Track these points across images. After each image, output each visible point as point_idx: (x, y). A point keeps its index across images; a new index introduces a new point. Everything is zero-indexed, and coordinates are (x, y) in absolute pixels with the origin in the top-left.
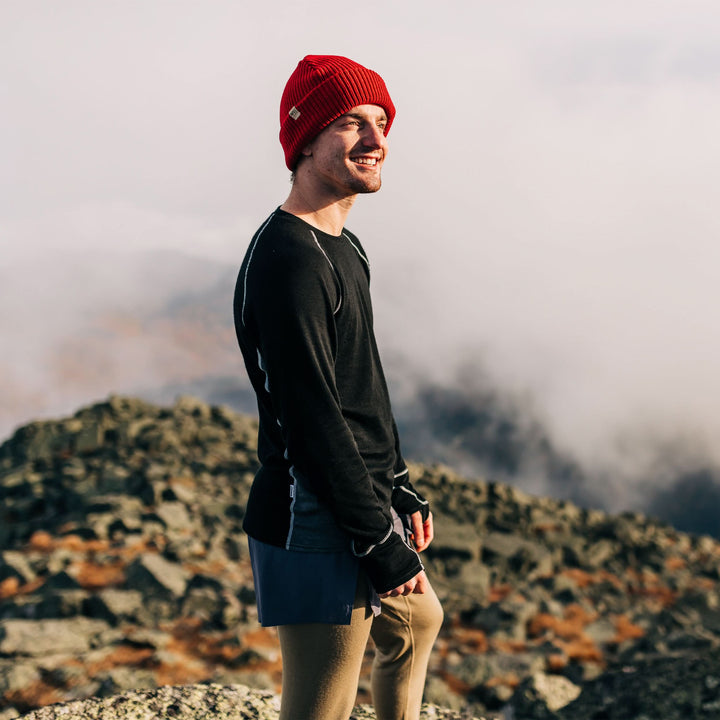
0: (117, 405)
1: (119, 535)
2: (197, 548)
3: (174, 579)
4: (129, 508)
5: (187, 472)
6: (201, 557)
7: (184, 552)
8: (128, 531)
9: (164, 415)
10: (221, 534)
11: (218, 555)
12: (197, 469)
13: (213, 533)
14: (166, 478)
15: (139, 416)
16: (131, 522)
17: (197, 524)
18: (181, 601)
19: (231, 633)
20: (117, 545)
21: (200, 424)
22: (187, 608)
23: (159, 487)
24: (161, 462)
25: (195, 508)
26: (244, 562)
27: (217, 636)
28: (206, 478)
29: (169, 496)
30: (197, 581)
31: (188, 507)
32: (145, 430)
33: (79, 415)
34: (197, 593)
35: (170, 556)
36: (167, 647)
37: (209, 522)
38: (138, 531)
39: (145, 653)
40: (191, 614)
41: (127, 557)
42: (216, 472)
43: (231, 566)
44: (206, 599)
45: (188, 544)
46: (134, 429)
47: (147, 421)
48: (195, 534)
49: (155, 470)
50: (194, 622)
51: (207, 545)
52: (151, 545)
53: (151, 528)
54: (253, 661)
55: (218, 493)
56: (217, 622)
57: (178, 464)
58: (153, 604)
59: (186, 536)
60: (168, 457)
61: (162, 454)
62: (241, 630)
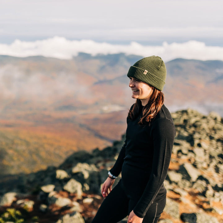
0: (189, 111)
1: (180, 154)
2: (205, 165)
3: (194, 174)
4: (185, 146)
5: (208, 139)
6: (205, 169)
7: (199, 166)
8: (183, 154)
9: (204, 118)
10: (214, 163)
11: (211, 170)
12: (211, 138)
13: (211, 162)
14: (200, 139)
15: (196, 116)
16: (185, 151)
17: (207, 157)
18: (193, 183)
19: (207, 199)
20: (178, 157)
21: (216, 123)
22: (195, 186)
23: (197, 142)
24: (199, 133)
25: (207, 152)
26: (220, 175)
27: (203, 198)
28: (214, 142)
29: (199, 145)
30: (201, 178)
31: (205, 151)
32: (197, 122)
33: (177, 112)
34: (200, 182)
35: (195, 166)
36: (185, 197)
37: (211, 157)
38: (186, 155)
39: (177, 196)
40: (196, 188)
41: (181, 162)
42: (218, 140)
43: (215, 175)
44: (202, 185)
45: (202, 163)
46: (193, 121)
47: (198, 119)
48: (205, 161)
49: (196, 136)
50: (196, 191)
51: (209, 165)
52: (189, 160)
53: (190, 155)
54: (213, 212)
55: (217, 148)
56: (203, 194)
57: (205, 135)
58: (184, 181)
59: (202, 160)
60: (202, 132)
61: (200, 131)
62: (211, 200)
